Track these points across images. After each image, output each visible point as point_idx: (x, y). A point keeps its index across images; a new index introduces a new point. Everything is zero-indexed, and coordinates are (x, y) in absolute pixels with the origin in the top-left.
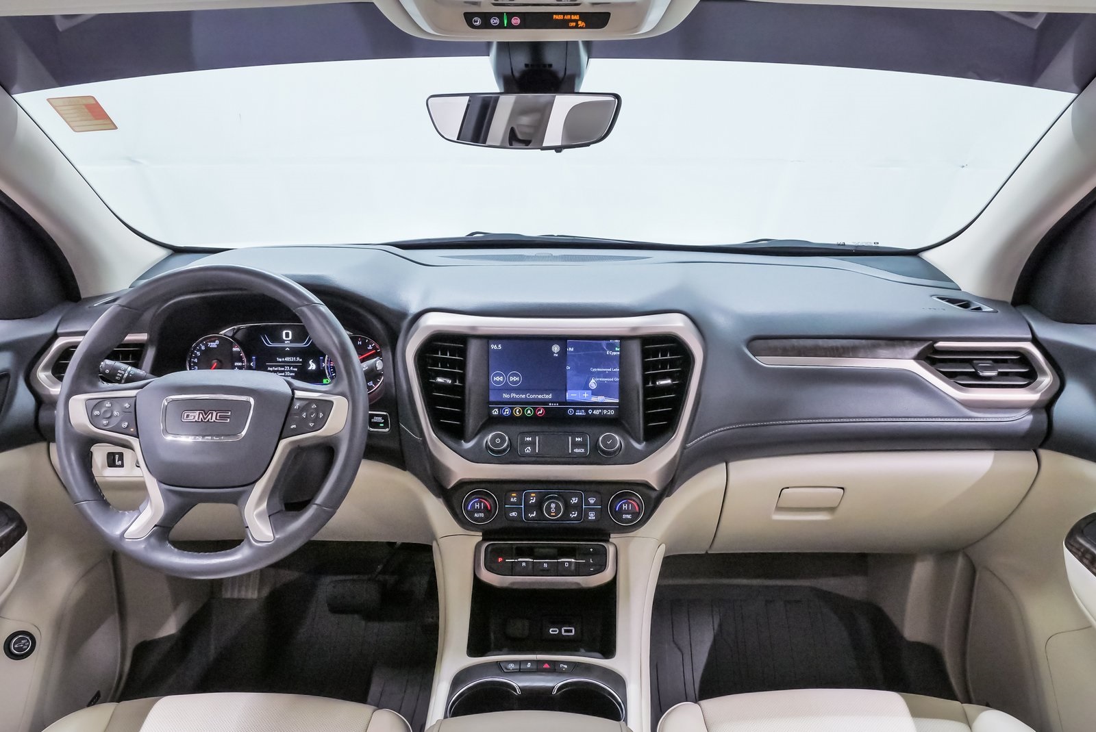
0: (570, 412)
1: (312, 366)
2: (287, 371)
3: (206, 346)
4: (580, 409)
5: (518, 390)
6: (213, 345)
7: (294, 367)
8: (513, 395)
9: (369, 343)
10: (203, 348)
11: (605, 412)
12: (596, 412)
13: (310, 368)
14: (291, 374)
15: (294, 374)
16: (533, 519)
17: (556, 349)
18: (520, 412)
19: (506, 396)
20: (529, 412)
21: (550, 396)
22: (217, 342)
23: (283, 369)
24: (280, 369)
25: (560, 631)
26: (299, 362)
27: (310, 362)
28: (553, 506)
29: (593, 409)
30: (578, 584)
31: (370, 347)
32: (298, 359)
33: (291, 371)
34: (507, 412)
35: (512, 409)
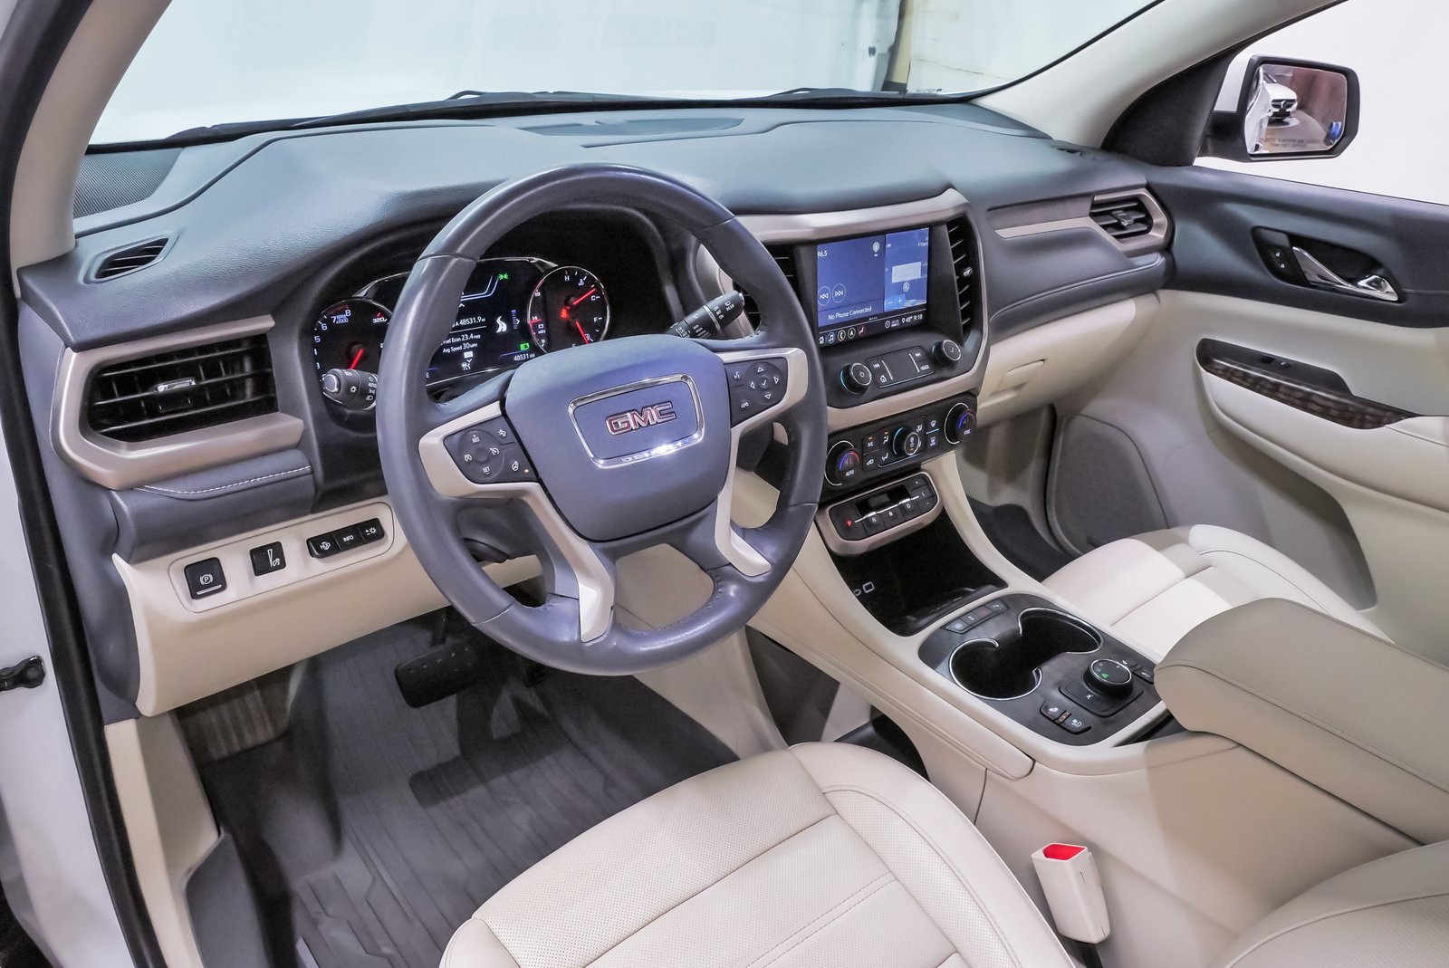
0: (887, 325)
1: (502, 327)
2: (465, 342)
3: (329, 321)
4: (895, 319)
5: (840, 308)
6: (342, 319)
7: (475, 333)
8: (839, 315)
9: (581, 275)
10: (324, 327)
11: (915, 317)
12: (909, 320)
13: (499, 331)
14: (473, 345)
15: (476, 345)
16: (887, 462)
17: (876, 247)
18: (843, 336)
19: (831, 317)
20: (852, 333)
21: (870, 309)
22: (348, 312)
23: (459, 340)
24: (454, 340)
25: (862, 590)
26: (481, 324)
27: (498, 321)
28: (912, 439)
29: (906, 317)
30: (921, 524)
31: (581, 283)
32: (479, 318)
33: (471, 341)
34: (832, 339)
35: (836, 333)
